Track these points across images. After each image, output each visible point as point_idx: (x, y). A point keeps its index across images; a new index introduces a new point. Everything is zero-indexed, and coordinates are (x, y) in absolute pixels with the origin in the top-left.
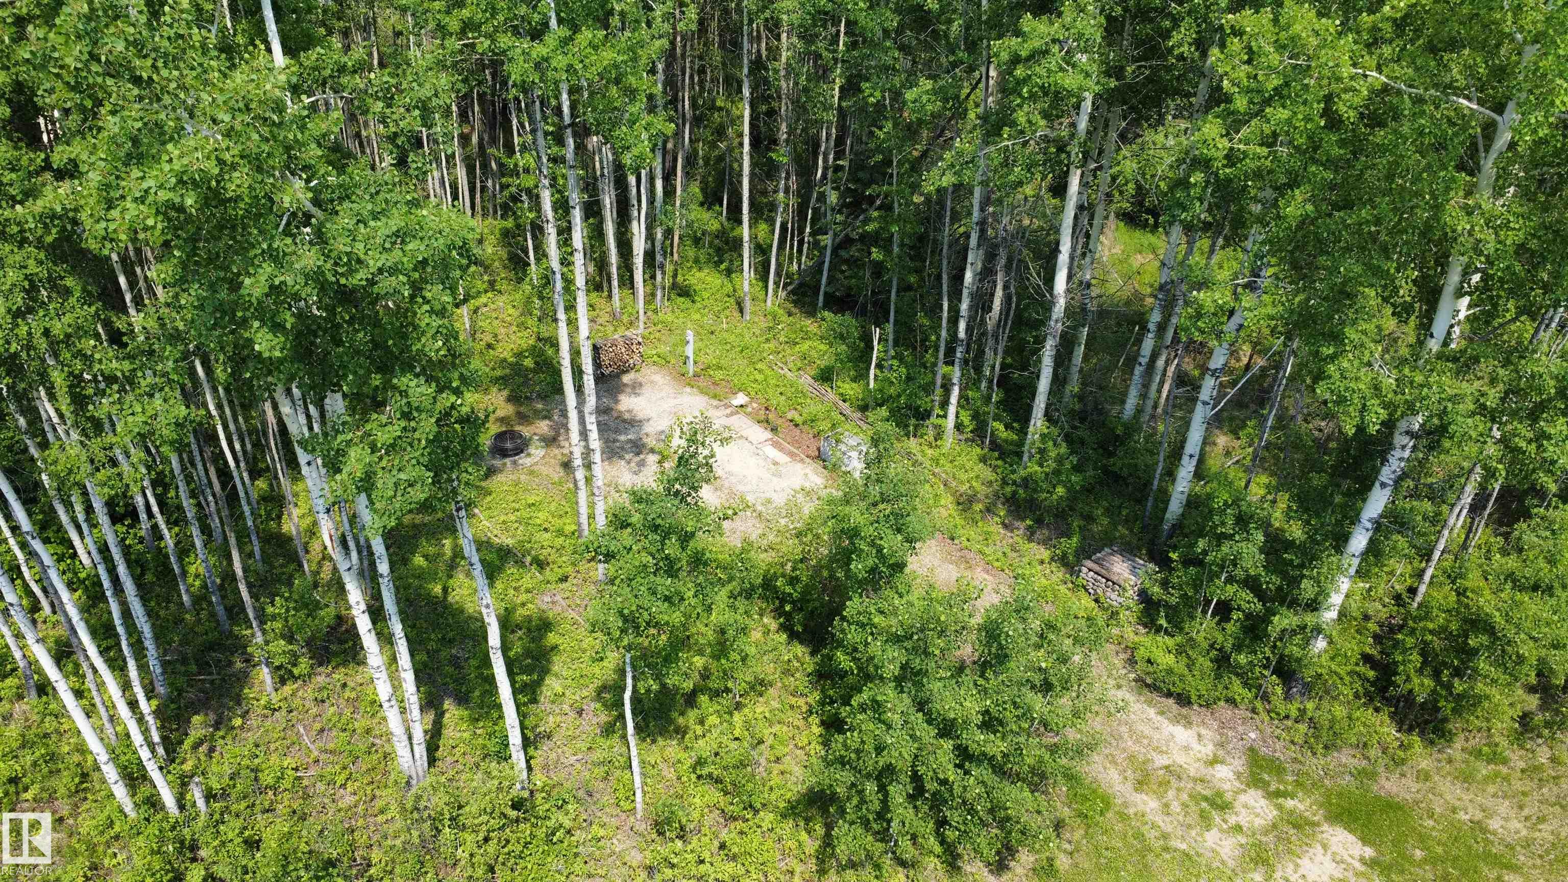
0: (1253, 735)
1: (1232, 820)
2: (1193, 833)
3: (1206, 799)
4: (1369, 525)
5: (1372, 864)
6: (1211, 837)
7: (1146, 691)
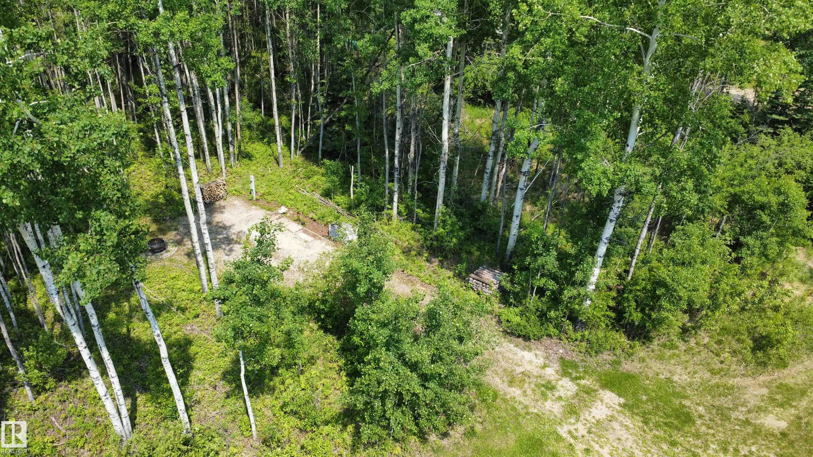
0: (561, 351)
1: (557, 394)
2: (539, 404)
3: (543, 386)
4: (606, 241)
5: (624, 406)
6: (548, 404)
7: (508, 336)
